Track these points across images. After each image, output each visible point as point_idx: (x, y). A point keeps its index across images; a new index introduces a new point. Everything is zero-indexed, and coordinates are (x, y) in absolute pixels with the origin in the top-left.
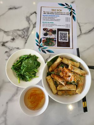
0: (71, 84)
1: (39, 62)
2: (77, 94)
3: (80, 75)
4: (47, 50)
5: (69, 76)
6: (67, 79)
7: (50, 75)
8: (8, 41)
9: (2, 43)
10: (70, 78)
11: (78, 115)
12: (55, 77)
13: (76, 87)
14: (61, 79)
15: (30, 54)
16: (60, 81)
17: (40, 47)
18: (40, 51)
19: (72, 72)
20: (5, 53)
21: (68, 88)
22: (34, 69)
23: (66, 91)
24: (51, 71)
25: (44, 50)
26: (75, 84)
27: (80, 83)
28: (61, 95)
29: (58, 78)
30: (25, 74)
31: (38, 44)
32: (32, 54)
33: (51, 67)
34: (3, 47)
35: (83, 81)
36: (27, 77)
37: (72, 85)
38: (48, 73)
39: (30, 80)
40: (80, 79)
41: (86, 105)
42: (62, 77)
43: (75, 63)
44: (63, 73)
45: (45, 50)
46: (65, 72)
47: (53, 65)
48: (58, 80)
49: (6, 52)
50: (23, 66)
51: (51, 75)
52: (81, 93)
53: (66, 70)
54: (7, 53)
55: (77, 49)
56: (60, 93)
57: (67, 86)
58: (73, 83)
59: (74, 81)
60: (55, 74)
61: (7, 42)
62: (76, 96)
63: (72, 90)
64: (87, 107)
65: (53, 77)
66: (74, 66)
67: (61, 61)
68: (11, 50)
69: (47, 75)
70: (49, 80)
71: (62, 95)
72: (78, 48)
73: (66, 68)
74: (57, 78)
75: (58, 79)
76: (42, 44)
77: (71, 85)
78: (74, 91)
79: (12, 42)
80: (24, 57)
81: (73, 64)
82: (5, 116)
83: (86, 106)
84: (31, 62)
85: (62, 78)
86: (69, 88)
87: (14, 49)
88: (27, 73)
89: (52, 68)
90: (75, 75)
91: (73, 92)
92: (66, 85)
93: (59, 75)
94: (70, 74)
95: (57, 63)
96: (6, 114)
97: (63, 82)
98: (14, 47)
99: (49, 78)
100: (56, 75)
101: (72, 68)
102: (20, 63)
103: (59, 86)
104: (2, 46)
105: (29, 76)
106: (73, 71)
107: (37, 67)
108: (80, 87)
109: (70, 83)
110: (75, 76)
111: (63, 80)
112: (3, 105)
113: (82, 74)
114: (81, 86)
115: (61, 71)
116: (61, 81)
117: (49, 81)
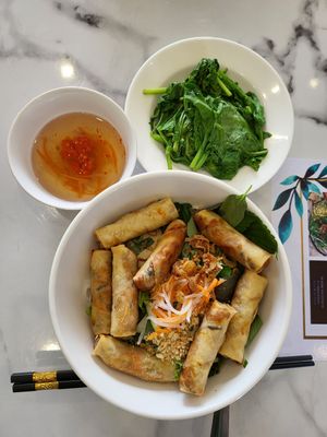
0: (142, 313)
1: (235, 172)
2: (94, 339)
3: (184, 359)
4: (288, 212)
5: (177, 305)
6: (163, 295)
7: (181, 217)
8: (317, 49)
9: (306, 26)
10: (169, 307)
11: (5, 348)
12: (173, 235)
13: (125, 335)
14: (164, 263)
15: (269, 136)
16: (155, 258)
17: (304, 183)
18: (284, 183)
19: (197, 320)
20: (265, 39)
21: (123, 298)
22: (204, 152)
23: (108, 288)
24: (201, 218)
25: (292, 200)
26: (138, 334)
27: (146, 359)
28: (90, 268)
29: (166, 249)
30: (183, 116)
31: (316, 175)
32: (268, 144)
33: (217, 218)
34: (291, 32)
35: (153, 375)
36: (169, 125)
37: (133, 318)
38: (189, 206)
39: (157, 140)
40: (164, 362)
41: (41, 389)
42: (171, 268)
43: (244, 338)
44: (191, 274)
45: (290, 205)
46: (198, 282)
47: (228, 227)
48: (159, 249)
49: (271, 44)
50: (216, 103)
51: (180, 222)
52: (99, 359)
53: (206, 290)
54: (266, 47)
55: (310, 357)
56: (100, 259)
57: (130, 292)
58: (143, 324)
59: (152, 330)
60: (187, 236)
61: (313, 44)
62: (86, 336)
63: (110, 318)
64: (34, 389)
65: (169, 227)
66: (229, 332)
67: (253, 267)
68: (282, 64)
69: (181, 202)
70: (159, 212)
71: (90, 271)
72: (313, 364)
73: (217, 289)
74: (166, 244)
75: (161, 252)
76: (318, 190)
77: (136, 311)
78: (109, 325)
79: (316, 65)
80: (258, 109)
81: (236, 326)
82: (20, 51)
83: (38, 385)
84: (237, 135)
85: (167, 267)
86: (120, 302)
87: (287, 72)
88: (188, 122)
89: (214, 221)
90: (181, 335)
91: (104, 322)
92: (133, 289)
93: (181, 257)
94: (187, 310)
95: (240, 247)
96: (27, 54)
97: (151, 274)
98: (295, 73)
99: (169, 210)
100: (183, 243)
101: (219, 319)
102: (229, 93)
103: (132, 256)
104: (297, 25)
105: (173, 132)
106: (206, 323)
107: (213, 168)
108: (127, 359)
109: (144, 306)
110: (176, 336)
111: (157, 271)
112: (59, 42)
113: (191, 368)
114: (130, 364)
115: (202, 263)
116: (156, 262)
117: (153, 209)
